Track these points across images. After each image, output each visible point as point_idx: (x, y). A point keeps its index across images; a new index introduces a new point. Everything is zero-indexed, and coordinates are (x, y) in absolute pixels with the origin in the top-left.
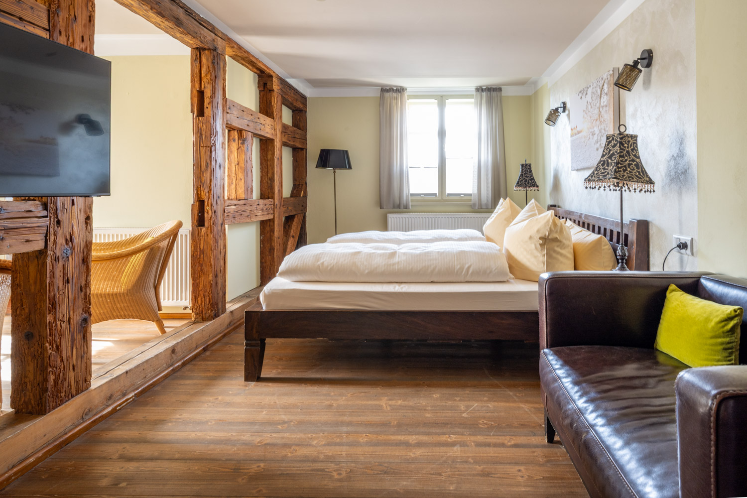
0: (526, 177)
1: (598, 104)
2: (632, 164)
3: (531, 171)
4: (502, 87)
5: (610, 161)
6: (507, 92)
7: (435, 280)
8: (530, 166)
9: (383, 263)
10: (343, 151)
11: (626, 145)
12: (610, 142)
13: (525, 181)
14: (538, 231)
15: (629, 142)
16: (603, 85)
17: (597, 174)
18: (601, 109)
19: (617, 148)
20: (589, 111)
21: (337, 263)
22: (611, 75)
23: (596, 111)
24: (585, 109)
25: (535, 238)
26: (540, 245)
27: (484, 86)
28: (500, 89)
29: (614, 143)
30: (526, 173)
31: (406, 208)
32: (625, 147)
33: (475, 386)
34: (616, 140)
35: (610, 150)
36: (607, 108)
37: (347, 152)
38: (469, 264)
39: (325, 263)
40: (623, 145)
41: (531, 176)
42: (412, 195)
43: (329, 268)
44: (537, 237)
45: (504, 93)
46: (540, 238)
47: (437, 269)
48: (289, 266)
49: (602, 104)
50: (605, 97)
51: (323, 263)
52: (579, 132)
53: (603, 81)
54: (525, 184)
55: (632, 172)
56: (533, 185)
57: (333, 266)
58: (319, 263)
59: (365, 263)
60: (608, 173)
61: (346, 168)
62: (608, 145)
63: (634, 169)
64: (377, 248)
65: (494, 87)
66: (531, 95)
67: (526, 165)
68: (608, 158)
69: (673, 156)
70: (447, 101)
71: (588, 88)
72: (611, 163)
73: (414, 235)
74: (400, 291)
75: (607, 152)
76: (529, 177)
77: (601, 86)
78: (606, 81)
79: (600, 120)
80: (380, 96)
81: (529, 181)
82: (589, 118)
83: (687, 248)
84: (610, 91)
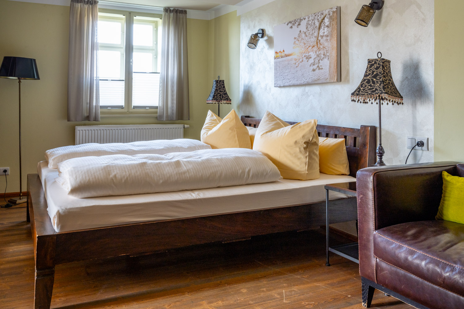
0: (220, 91)
1: (316, 34)
3: (224, 87)
4: (187, 10)
5: (374, 79)
8: (224, 83)
9: (175, 172)
11: (385, 68)
12: (373, 65)
13: (220, 96)
14: (303, 137)
15: (387, 65)
16: (324, 19)
17: (364, 90)
18: (320, 38)
19: (381, 70)
20: (302, 39)
21: (129, 175)
22: (333, 12)
23: (314, 39)
24: (297, 37)
25: (300, 142)
26: (304, 148)
27: (172, 7)
28: (185, 12)
29: (377, 66)
30: (220, 88)
31: (95, 121)
32: (385, 69)
34: (379, 64)
35: (373, 72)
36: (329, 38)
37: (35, 60)
38: (249, 168)
39: (117, 176)
40: (384, 68)
41: (225, 91)
43: (123, 181)
44: (302, 142)
45: (188, 16)
46: (305, 143)
47: (223, 175)
49: (321, 34)
50: (326, 29)
52: (286, 56)
53: (323, 16)
54: (220, 98)
56: (226, 99)
57: (127, 178)
59: (157, 173)
60: (376, 89)
62: (370, 67)
64: (152, 159)
65: (180, 9)
66: (209, 19)
67: (220, 81)
68: (372, 77)
70: (135, 18)
71: (301, 20)
72: (377, 82)
75: (371, 72)
76: (222, 91)
77: (320, 20)
78: (328, 16)
79: (318, 47)
80: (70, 6)
81: (223, 95)
82: (302, 44)
83: (423, 146)
84: (333, 24)
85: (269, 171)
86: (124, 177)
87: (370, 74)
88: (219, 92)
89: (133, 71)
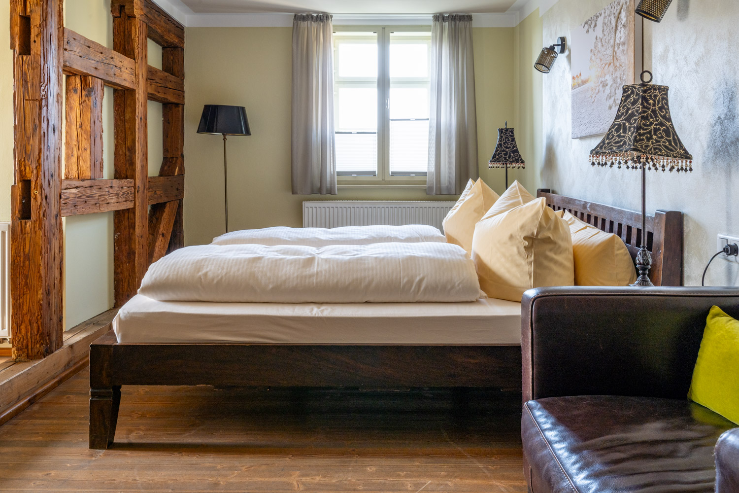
0: (507, 147)
1: (612, 41)
2: (660, 130)
3: (513, 140)
4: (473, 14)
5: (627, 124)
6: (481, 21)
7: (371, 299)
8: (512, 133)
9: (296, 275)
10: (238, 107)
11: (651, 101)
12: (628, 97)
13: (505, 155)
14: (522, 227)
15: (656, 96)
16: (620, 13)
17: (608, 143)
18: (616, 49)
19: (639, 105)
20: (599, 51)
21: (226, 274)
23: (610, 51)
24: (593, 48)
25: (518, 237)
26: (526, 248)
27: (446, 13)
28: (469, 18)
29: (634, 98)
30: (506, 142)
31: (330, 194)
32: (650, 104)
33: (428, 455)
34: (637, 94)
35: (628, 109)
36: (625, 47)
37: (243, 109)
38: (421, 276)
39: (209, 273)
40: (647, 101)
41: (514, 147)
42: (339, 174)
43: (215, 282)
44: (520, 237)
45: (475, 24)
46: (525, 238)
47: (374, 283)
48: (156, 279)
49: (618, 41)
50: (622, 30)
51: (206, 274)
52: (584, 82)
53: (619, 7)
54: (505, 158)
55: (659, 142)
56: (516, 160)
57: (222, 278)
58: (200, 273)
59: (268, 274)
60: (625, 143)
61: (242, 132)
62: (625, 101)
63: (662, 137)
64: (286, 252)
65: (461, 14)
66: (514, 26)
67: (507, 130)
68: (625, 120)
69: (719, 118)
70: (391, 34)
71: (597, 17)
72: (630, 128)
73: (341, 234)
74: (320, 315)
75: (624, 111)
76: (510, 147)
77: (616, 14)
78: (625, 7)
79: (614, 65)
80: (292, 26)
81: (510, 153)
82: (598, 61)
83: (737, 253)
84: (630, 21)
85: (458, 282)
86: (218, 276)
87: (623, 114)
88: (505, 149)
89: (391, 118)
